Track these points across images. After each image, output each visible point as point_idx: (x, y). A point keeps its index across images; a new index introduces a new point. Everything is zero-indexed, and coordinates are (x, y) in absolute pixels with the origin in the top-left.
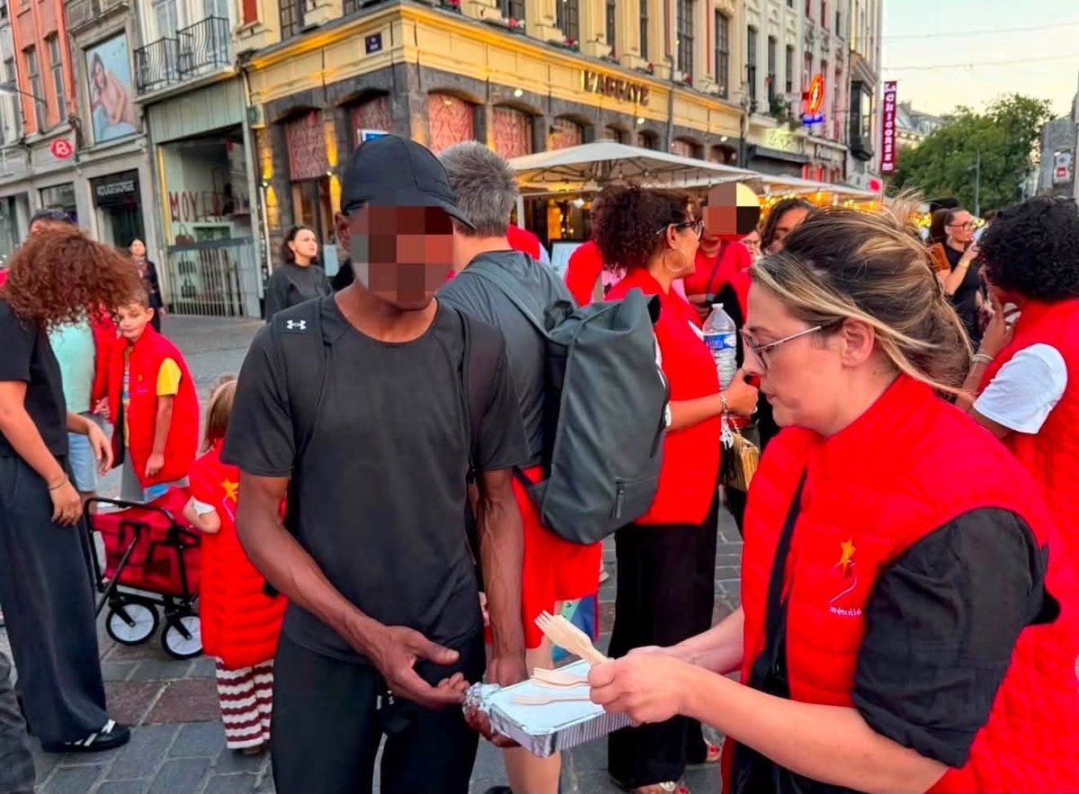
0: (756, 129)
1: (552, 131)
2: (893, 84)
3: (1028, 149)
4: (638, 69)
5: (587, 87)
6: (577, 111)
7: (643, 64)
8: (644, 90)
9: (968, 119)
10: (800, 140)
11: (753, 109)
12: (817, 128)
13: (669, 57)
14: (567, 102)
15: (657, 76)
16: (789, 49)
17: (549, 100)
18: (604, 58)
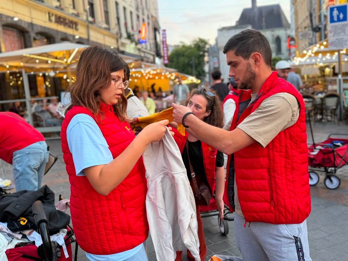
0: (123, 44)
1: (35, 39)
2: (164, 31)
3: (203, 56)
4: (73, 14)
5: (50, 20)
6: (46, 31)
7: (75, 12)
8: (76, 24)
9: (184, 46)
10: (139, 50)
11: (121, 36)
12: (144, 45)
13: (85, 10)
14: (41, 27)
15: (80, 18)
16: (131, 13)
17: (32, 25)
18: (57, 7)
